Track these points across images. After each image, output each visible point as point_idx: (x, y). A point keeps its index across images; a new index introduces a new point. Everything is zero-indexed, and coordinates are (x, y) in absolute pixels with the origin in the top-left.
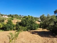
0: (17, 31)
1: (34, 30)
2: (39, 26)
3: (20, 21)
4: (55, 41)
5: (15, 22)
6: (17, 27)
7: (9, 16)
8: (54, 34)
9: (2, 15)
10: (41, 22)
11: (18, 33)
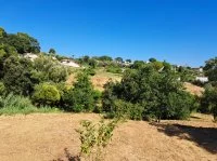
2: (198, 105)
3: (119, 80)
6: (107, 102)
9: (60, 59)
10: (211, 88)
11: (110, 125)
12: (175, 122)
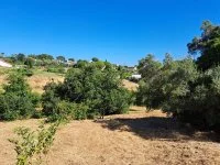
0: (47, 122)
1: (114, 113)
2: (134, 99)
4: (193, 151)
5: (38, 83)
7: (12, 60)
8: (188, 124)
10: (143, 84)
11: (52, 128)
12: (117, 116)
